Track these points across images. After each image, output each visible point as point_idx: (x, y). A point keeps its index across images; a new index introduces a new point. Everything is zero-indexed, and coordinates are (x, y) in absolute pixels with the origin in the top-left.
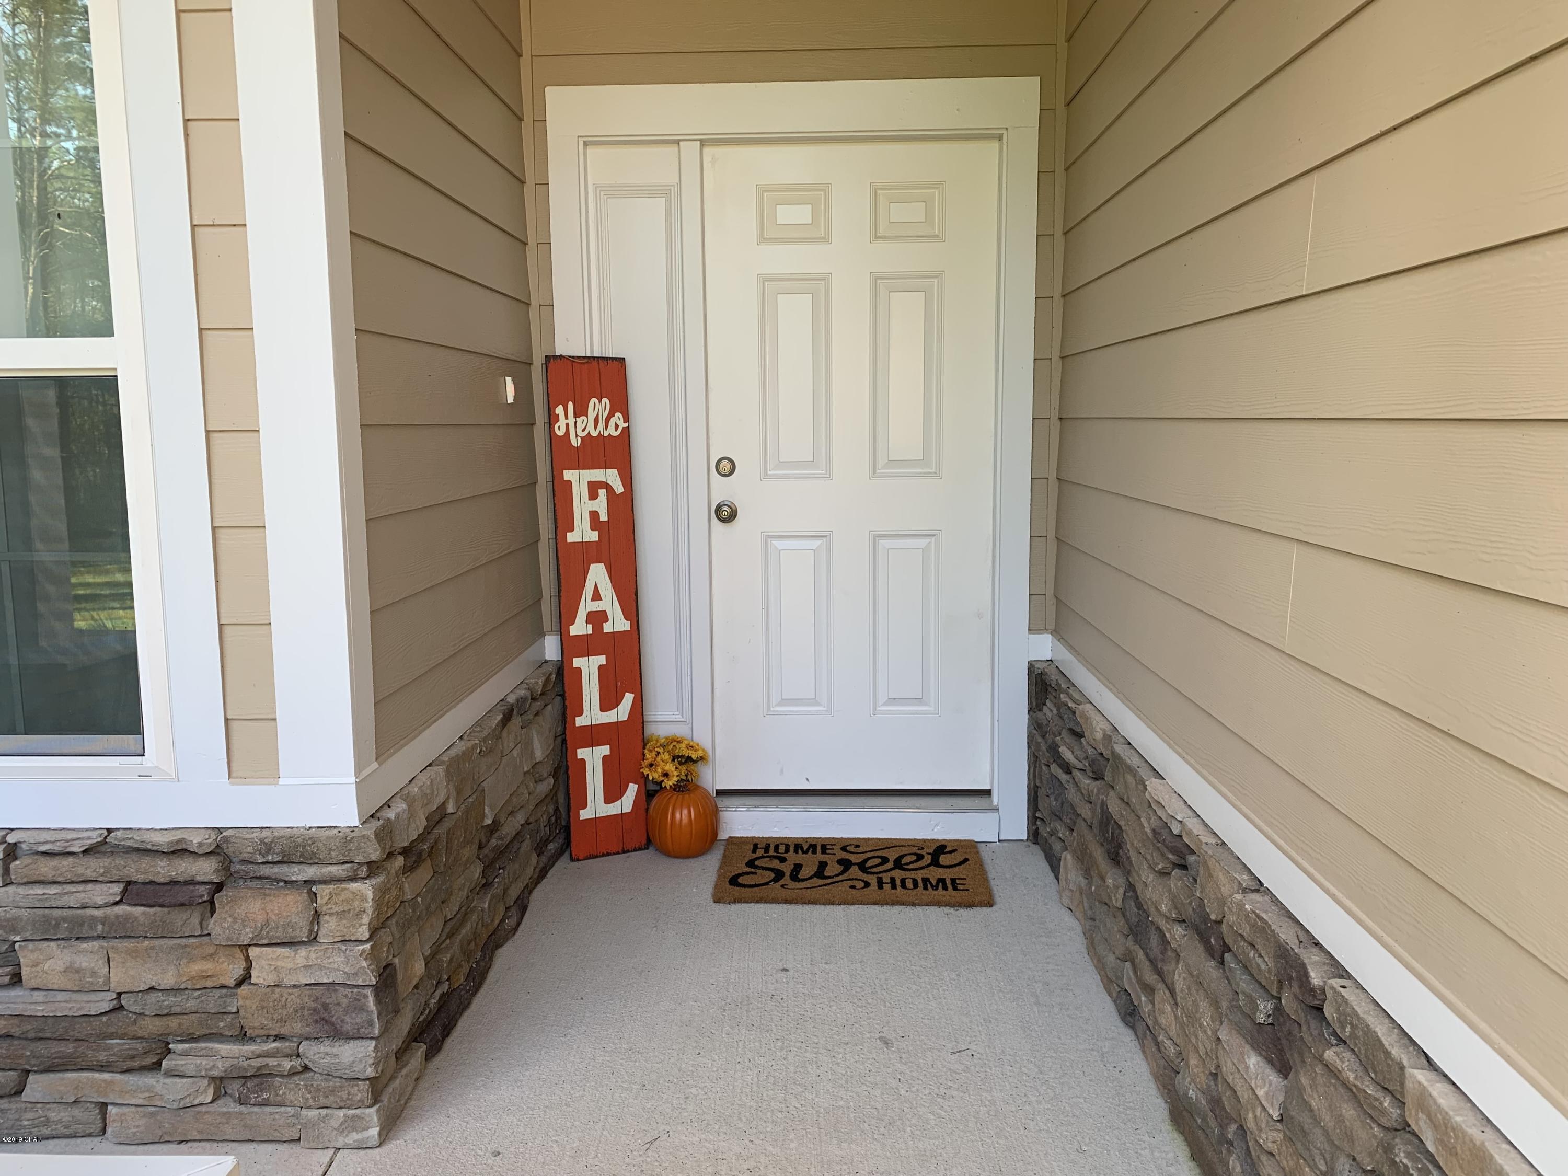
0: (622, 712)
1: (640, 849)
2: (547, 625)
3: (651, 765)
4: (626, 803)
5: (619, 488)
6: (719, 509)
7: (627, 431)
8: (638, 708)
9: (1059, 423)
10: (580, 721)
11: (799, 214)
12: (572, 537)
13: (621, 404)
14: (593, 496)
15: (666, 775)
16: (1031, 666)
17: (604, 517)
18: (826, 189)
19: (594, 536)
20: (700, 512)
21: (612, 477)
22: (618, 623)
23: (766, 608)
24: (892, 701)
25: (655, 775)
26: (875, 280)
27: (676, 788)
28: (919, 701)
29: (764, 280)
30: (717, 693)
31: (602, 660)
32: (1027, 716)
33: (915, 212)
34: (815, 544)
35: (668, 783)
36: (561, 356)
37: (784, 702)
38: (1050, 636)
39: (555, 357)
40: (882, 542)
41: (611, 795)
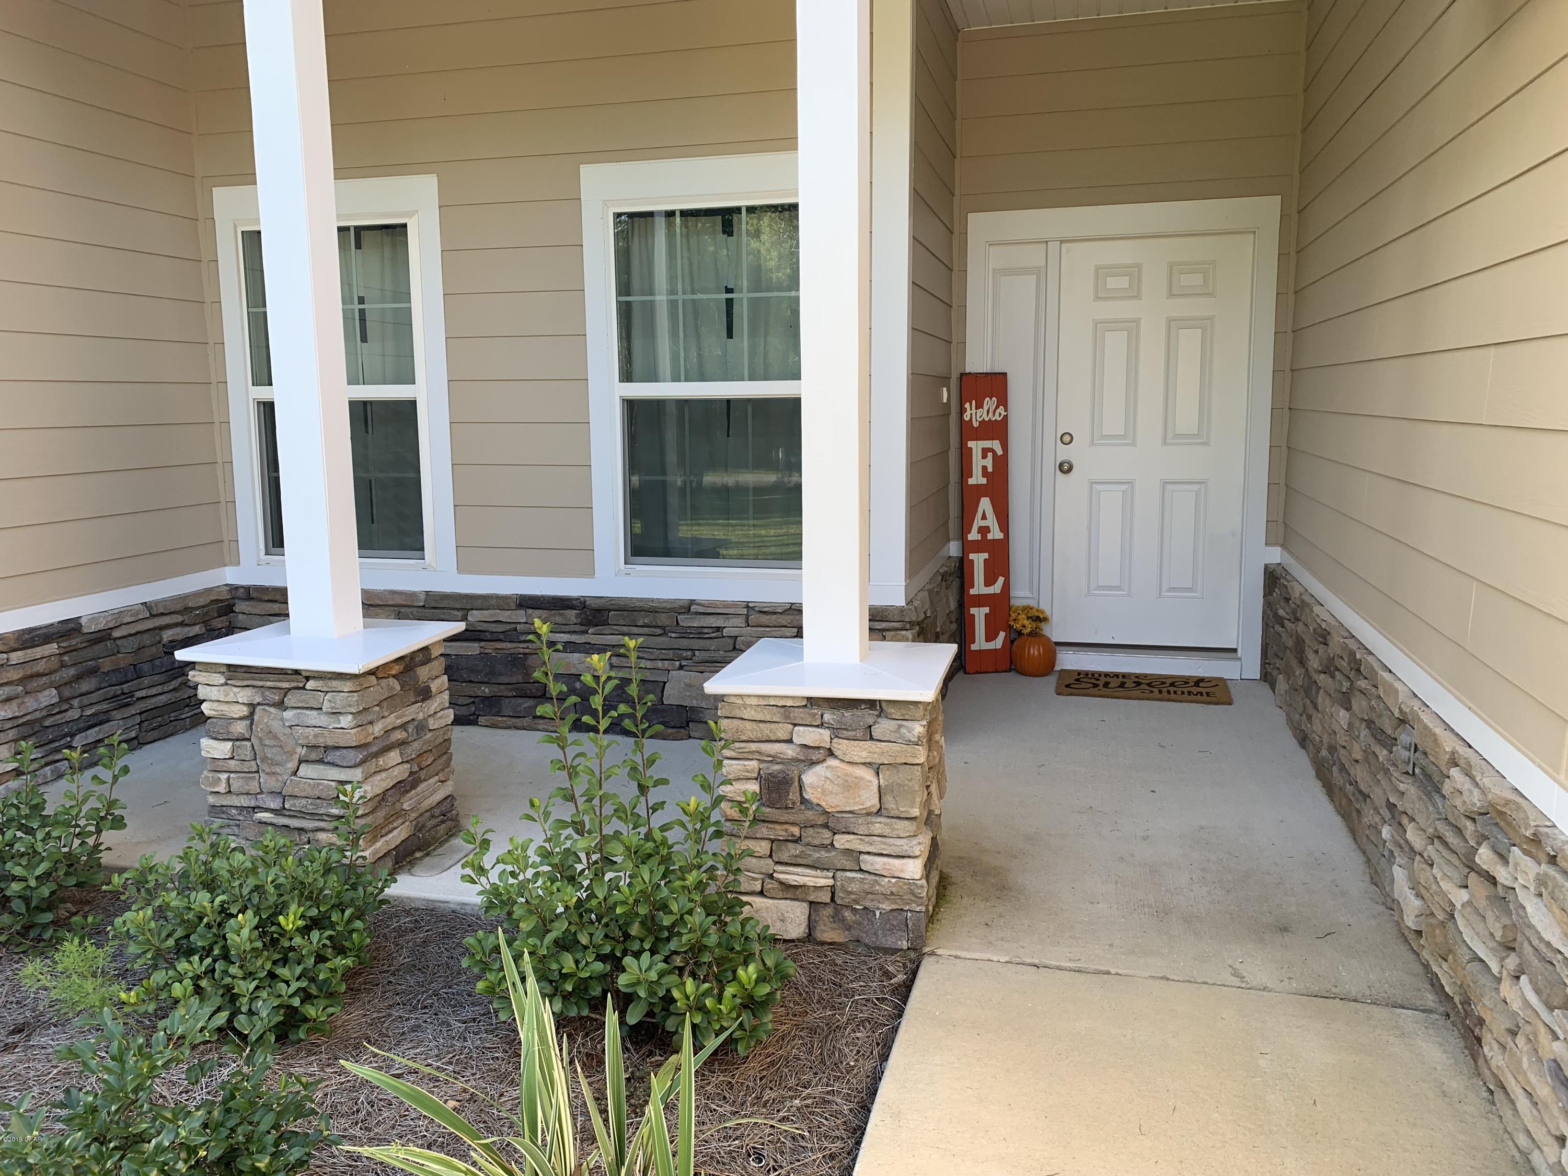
0: (997, 588)
1: (1006, 671)
2: (951, 535)
3: (1015, 620)
4: (998, 643)
5: (1000, 452)
6: (1061, 465)
7: (1006, 417)
8: (1006, 587)
9: (1288, 412)
10: (973, 592)
11: (1122, 282)
12: (971, 481)
13: (1003, 401)
14: (984, 456)
15: (1024, 626)
16: (1266, 567)
17: (990, 470)
18: (1139, 266)
19: (984, 481)
20: (1050, 467)
21: (996, 445)
22: (996, 534)
23: (1089, 529)
24: (1171, 589)
25: (1017, 626)
26: (1170, 322)
27: (1030, 634)
28: (1190, 590)
29: (1096, 323)
30: (1055, 580)
31: (986, 555)
32: (1262, 599)
33: (1197, 280)
34: (1124, 487)
35: (1026, 631)
36: (970, 373)
37: (1099, 588)
38: (1279, 549)
39: (966, 374)
40: (1168, 487)
41: (990, 637)
